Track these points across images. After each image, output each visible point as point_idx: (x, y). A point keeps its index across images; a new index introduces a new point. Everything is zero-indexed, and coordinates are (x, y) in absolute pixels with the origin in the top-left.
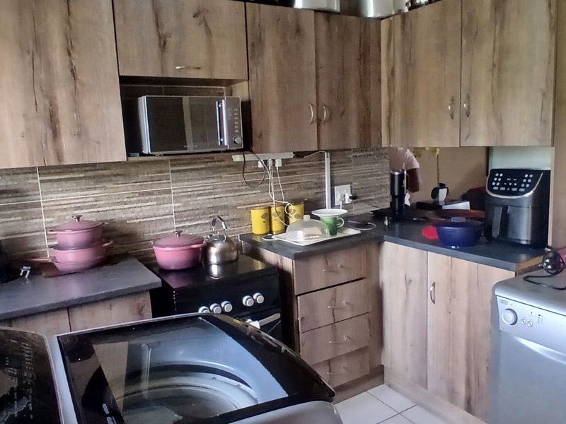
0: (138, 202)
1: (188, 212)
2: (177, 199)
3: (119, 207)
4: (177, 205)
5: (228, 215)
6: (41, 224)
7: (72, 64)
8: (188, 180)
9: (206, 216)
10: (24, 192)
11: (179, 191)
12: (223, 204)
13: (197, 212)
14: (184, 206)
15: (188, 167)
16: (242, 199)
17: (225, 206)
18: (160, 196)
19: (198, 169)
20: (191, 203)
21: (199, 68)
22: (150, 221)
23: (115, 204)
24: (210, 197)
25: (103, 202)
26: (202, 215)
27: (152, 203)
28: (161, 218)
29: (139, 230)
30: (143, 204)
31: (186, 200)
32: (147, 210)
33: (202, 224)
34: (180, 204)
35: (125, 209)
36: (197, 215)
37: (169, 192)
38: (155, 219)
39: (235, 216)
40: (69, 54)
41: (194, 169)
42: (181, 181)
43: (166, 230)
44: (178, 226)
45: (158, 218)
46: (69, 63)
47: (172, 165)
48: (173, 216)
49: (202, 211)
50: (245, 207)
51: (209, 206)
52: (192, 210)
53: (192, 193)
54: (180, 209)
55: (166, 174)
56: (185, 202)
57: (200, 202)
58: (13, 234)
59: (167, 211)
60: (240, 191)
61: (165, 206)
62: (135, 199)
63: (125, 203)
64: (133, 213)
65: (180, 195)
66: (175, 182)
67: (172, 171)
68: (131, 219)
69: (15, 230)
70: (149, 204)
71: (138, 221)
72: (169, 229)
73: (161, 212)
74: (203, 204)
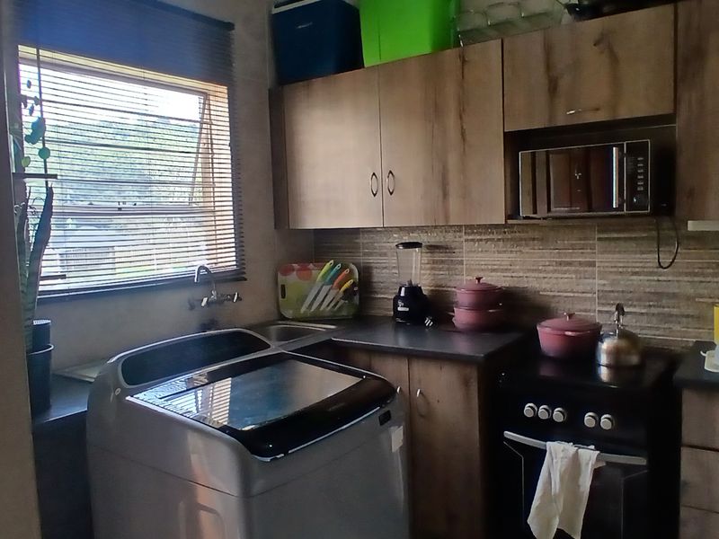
0: (555, 271)
1: (616, 294)
2: (603, 275)
3: (533, 275)
4: (603, 282)
5: (679, 307)
6: (462, 280)
7: (462, 127)
8: (619, 252)
9: (642, 303)
10: (451, 248)
11: (606, 264)
12: (671, 291)
13: (630, 295)
14: (612, 285)
15: (622, 235)
16: (705, 288)
17: (674, 293)
18: (582, 269)
19: (635, 239)
20: (622, 282)
21: (597, 109)
22: (566, 297)
23: (529, 270)
24: (651, 278)
25: (518, 267)
26: (637, 301)
27: (570, 276)
28: (580, 295)
29: (553, 305)
30: (560, 276)
31: (615, 277)
32: (564, 283)
33: (635, 313)
34: (605, 282)
35: (540, 278)
36: (629, 300)
37: (592, 264)
38: (572, 295)
39: (690, 311)
40: (461, 118)
41: (631, 239)
42: (610, 252)
43: (585, 311)
44: (601, 309)
45: (576, 295)
46: (460, 127)
47: (599, 232)
48: (596, 295)
49: (636, 295)
50: (711, 300)
51: (648, 290)
52: (623, 292)
53: (625, 270)
54: (606, 289)
55: (591, 242)
56: (614, 280)
57: (635, 283)
58: (440, 286)
59: (589, 288)
60: (703, 275)
61: (587, 281)
62: (551, 268)
63: (540, 271)
64: (548, 283)
65: (607, 269)
66: (602, 253)
67: (599, 239)
68: (544, 290)
69: (443, 283)
70: (566, 276)
71: (552, 294)
72: (589, 311)
73: (581, 288)
74: (639, 286)
